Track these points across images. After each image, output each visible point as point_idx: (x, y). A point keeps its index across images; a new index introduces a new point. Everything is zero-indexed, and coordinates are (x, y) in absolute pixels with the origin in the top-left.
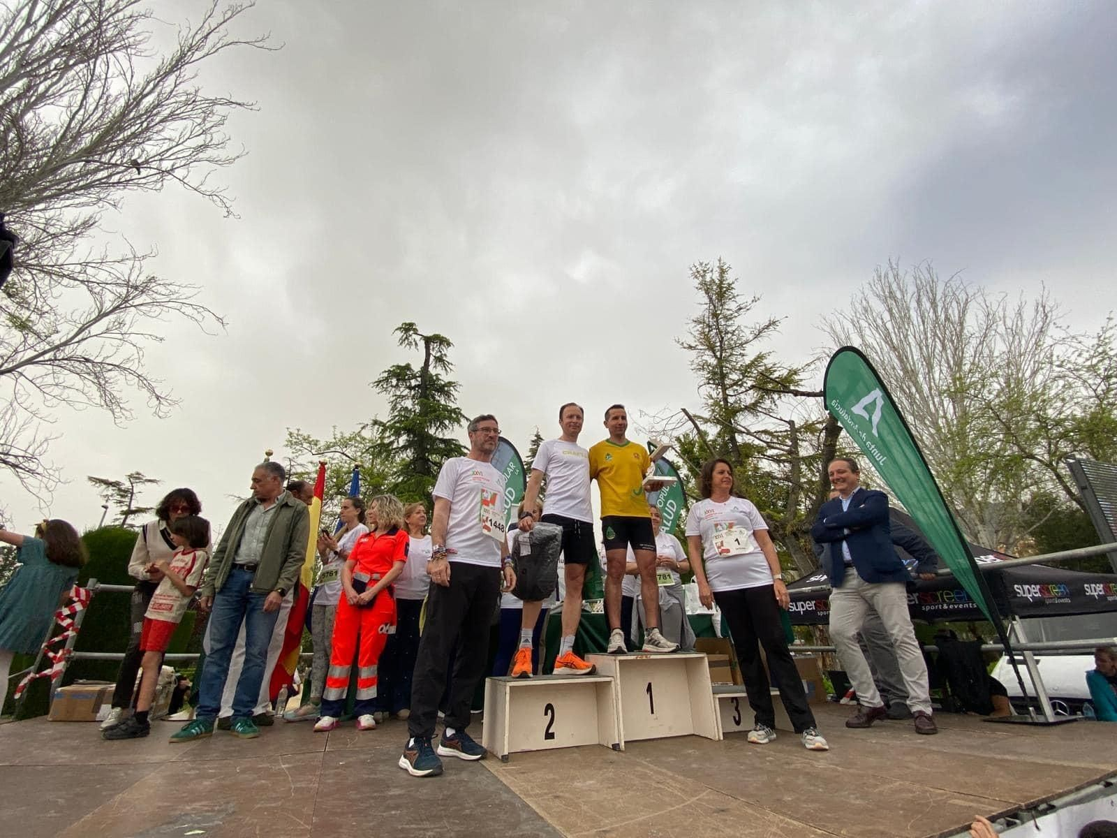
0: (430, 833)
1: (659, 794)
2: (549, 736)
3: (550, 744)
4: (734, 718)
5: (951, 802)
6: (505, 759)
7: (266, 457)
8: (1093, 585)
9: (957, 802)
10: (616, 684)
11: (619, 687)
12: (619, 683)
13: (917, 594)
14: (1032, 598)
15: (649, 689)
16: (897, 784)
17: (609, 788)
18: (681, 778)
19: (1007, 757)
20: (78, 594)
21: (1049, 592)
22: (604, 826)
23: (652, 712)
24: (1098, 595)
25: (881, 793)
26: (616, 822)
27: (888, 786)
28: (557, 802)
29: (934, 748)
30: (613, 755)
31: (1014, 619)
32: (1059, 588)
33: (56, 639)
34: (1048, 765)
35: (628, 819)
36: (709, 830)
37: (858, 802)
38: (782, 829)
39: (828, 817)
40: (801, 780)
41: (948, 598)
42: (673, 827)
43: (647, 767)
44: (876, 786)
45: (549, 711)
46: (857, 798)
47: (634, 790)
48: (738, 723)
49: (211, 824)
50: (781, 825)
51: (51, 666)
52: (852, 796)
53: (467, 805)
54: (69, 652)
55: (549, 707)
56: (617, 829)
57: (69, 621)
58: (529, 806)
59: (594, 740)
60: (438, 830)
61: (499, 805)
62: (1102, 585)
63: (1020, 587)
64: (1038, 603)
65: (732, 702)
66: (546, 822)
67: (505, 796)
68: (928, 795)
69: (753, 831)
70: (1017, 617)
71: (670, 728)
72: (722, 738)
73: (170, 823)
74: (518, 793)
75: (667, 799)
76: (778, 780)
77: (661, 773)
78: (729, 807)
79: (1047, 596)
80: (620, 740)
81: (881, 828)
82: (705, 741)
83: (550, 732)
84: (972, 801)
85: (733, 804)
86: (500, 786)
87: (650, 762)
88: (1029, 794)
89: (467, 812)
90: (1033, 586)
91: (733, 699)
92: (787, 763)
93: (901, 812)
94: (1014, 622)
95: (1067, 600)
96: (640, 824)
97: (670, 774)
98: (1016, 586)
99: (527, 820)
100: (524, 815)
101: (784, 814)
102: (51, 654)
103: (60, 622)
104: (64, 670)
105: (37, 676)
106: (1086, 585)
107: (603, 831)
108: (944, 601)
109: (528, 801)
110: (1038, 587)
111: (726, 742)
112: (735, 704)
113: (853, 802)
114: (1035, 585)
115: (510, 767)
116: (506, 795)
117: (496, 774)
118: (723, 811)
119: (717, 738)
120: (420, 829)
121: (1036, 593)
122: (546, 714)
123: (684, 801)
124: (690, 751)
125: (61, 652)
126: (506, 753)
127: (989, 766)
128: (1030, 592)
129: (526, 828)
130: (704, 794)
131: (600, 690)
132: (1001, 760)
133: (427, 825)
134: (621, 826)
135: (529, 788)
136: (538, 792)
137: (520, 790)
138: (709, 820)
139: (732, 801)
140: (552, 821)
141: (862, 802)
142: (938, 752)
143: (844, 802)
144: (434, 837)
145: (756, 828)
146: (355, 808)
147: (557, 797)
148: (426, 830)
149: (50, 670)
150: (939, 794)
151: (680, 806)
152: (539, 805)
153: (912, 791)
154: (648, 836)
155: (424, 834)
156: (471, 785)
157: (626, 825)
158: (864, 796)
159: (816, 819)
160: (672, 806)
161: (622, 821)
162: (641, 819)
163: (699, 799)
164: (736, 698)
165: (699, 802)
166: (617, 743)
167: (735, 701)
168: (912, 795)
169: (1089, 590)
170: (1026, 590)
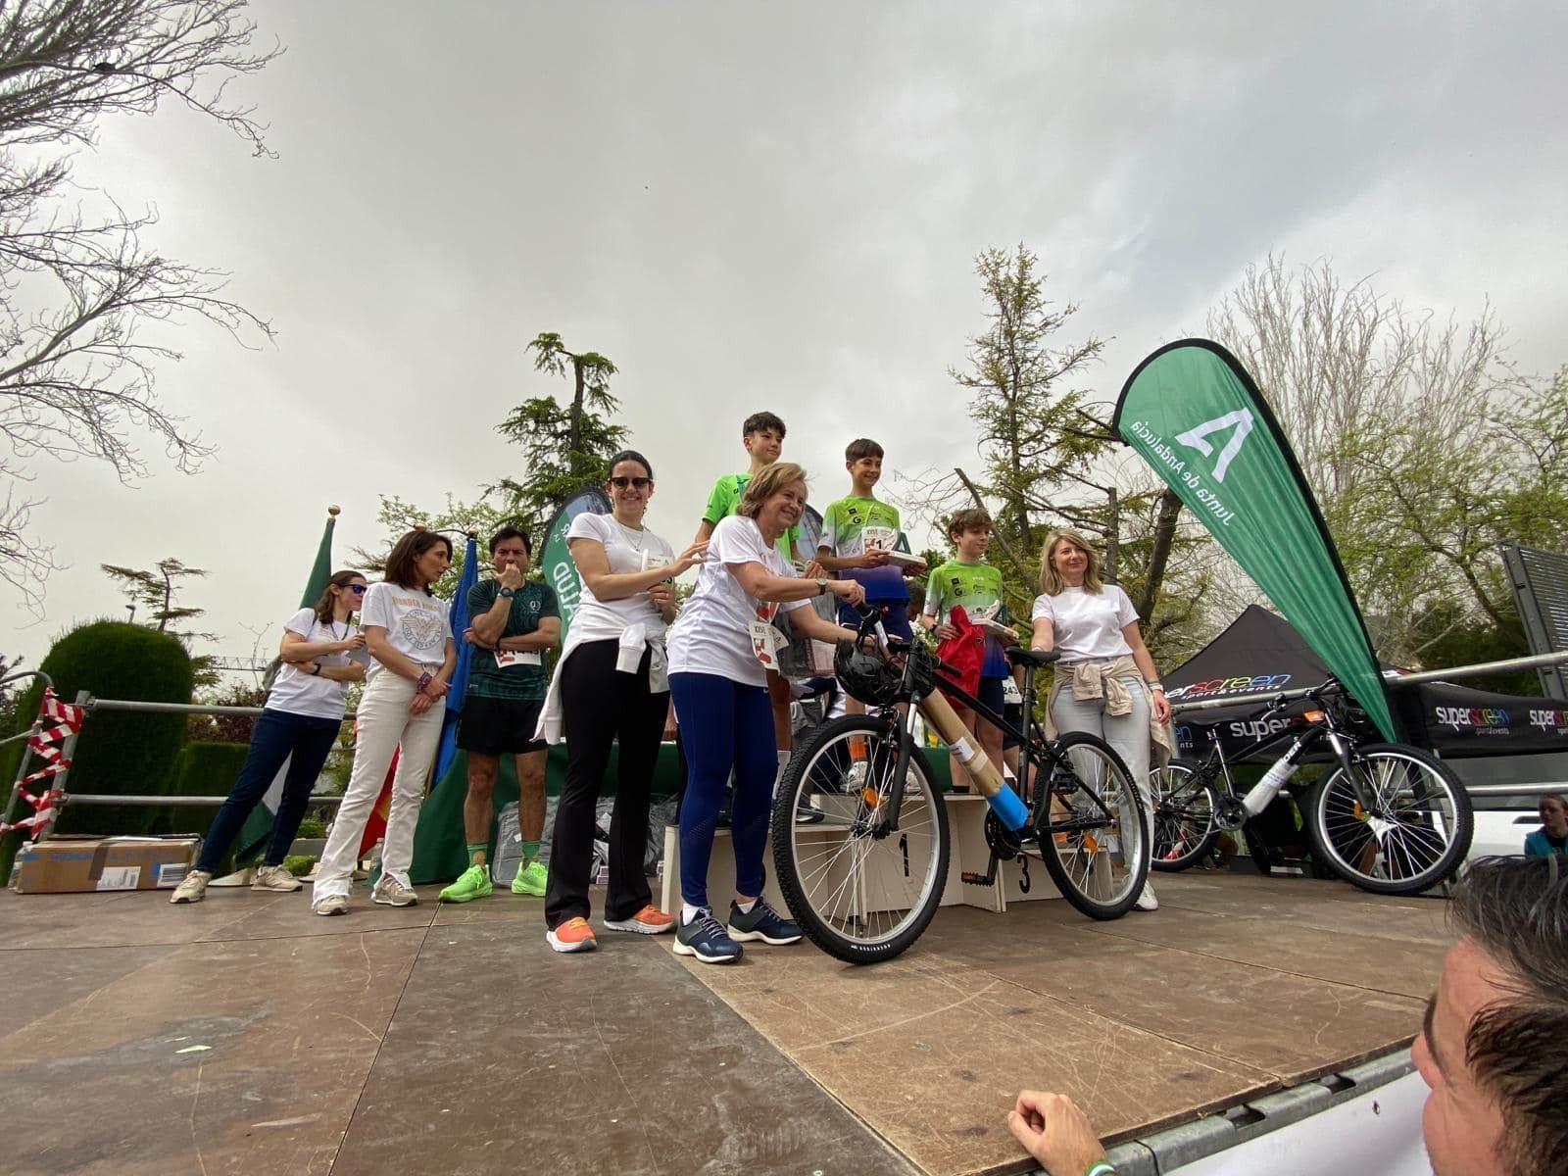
0: (570, 1047)
1: (922, 988)
4: (1021, 883)
7: (330, 516)
8: (1541, 712)
9: (1375, 1003)
13: (1289, 720)
14: (1459, 726)
15: (903, 844)
16: (1278, 975)
18: (953, 963)
20: (62, 713)
21: (1481, 718)
22: (843, 1036)
23: (907, 874)
24: (1547, 726)
25: (1254, 990)
26: (861, 1029)
28: (770, 1001)
29: (1314, 926)
32: (1496, 714)
33: (36, 776)
35: (878, 1024)
36: (1004, 1043)
37: (1225, 1001)
38: (1119, 1041)
39: (1183, 1023)
40: (1130, 968)
42: (950, 1037)
44: (1243, 978)
46: (1221, 995)
47: (886, 980)
48: (1025, 889)
49: (225, 1035)
50: (1116, 1035)
51: (32, 814)
52: (1213, 992)
53: (632, 1003)
54: (59, 794)
56: (862, 1040)
57: (53, 751)
58: (726, 1006)
60: (583, 1041)
61: (682, 1003)
62: (1552, 713)
63: (1444, 710)
64: (1466, 733)
66: (752, 1028)
67: (691, 988)
68: (1328, 991)
69: (1074, 1044)
72: (1004, 909)
73: (161, 1034)
74: (709, 986)
75: (936, 994)
76: (1098, 968)
77: (923, 957)
78: (1031, 1006)
79: (1479, 723)
80: (860, 911)
81: (1274, 1042)
82: (982, 913)
84: (1400, 1003)
85: (1036, 1002)
86: (683, 975)
89: (633, 1012)
90: (1461, 709)
91: (1020, 858)
92: (1105, 944)
93: (1296, 1018)
95: (1505, 731)
96: (897, 1032)
98: (1438, 709)
99: (723, 1025)
100: (718, 1018)
101: (1116, 1017)
102: (31, 798)
103: (38, 752)
104: (53, 819)
105: (12, 827)
106: (1532, 712)
107: (843, 1043)
109: (722, 996)
110: (1468, 711)
111: (1012, 914)
112: (1023, 864)
113: (1216, 1000)
114: (1464, 708)
118: (1022, 1012)
119: (999, 909)
120: (559, 1039)
121: (1464, 719)
125: (46, 795)
128: (1456, 718)
129: (723, 1039)
130: (991, 986)
131: (834, 841)
132: (1421, 945)
133: (568, 1033)
134: (868, 1035)
135: (728, 978)
136: (740, 984)
137: (713, 981)
138: (1003, 1025)
139: (1032, 997)
140: (762, 1030)
141: (1230, 1001)
142: (1323, 932)
143: (1204, 1001)
144: (577, 1052)
145: (1077, 1038)
146: (459, 1008)
147: (769, 991)
148: (566, 1040)
149: (30, 819)
150: (1346, 991)
151: (956, 1005)
152: (742, 1005)
153: (1303, 987)
154: (912, 1050)
155: (562, 1047)
156: (640, 974)
157: (876, 1033)
158: (1232, 992)
159: (1168, 1026)
160: (944, 1005)
161: (870, 1028)
162: (898, 1024)
163: (984, 995)
164: (1024, 857)
165: (984, 999)
166: (856, 914)
167: (1022, 861)
168: (1306, 992)
169: (1535, 719)
170: (1451, 715)
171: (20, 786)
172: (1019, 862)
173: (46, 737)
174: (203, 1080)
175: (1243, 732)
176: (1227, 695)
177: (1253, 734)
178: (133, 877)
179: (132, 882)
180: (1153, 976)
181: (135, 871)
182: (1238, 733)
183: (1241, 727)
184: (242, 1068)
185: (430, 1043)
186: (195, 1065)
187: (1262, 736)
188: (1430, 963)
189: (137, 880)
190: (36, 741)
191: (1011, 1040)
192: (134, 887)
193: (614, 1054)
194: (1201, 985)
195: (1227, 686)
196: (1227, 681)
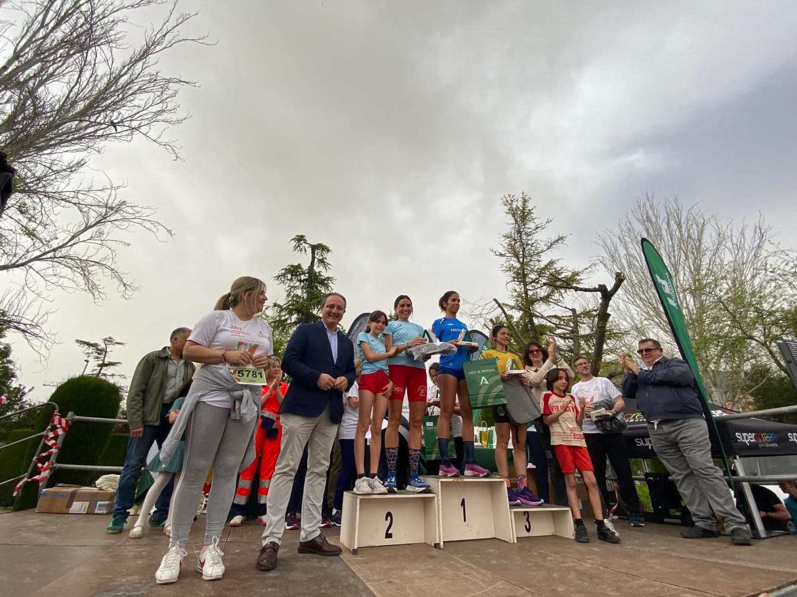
1: (465, 583)
2: (388, 536)
3: (389, 542)
4: (526, 526)
5: (683, 595)
6: (355, 552)
8: (795, 434)
9: (687, 595)
10: (438, 500)
11: (440, 501)
12: (440, 499)
14: (749, 442)
15: (463, 504)
16: (644, 580)
17: (429, 577)
18: (483, 571)
19: (727, 561)
20: (60, 423)
21: (761, 438)
23: (465, 521)
25: (630, 588)
27: (635, 582)
28: (390, 586)
29: (674, 554)
30: (435, 552)
31: (736, 458)
32: (769, 436)
33: (44, 454)
34: (757, 569)
37: (612, 594)
40: (572, 576)
43: (458, 562)
44: (626, 582)
45: (389, 518)
46: (612, 591)
47: (447, 579)
48: (528, 530)
49: (138, 593)
51: (39, 473)
52: (609, 589)
53: (324, 586)
54: (53, 464)
55: (389, 514)
57: (53, 442)
58: (367, 588)
59: (421, 540)
61: (347, 587)
63: (740, 434)
64: (753, 446)
65: (524, 515)
67: (352, 580)
68: (666, 589)
70: (737, 457)
71: (478, 533)
72: (516, 542)
73: (110, 591)
74: (361, 578)
75: (471, 587)
76: (555, 575)
77: (468, 567)
78: (516, 594)
79: (760, 441)
80: (440, 541)
82: (504, 543)
83: (389, 532)
84: (698, 596)
85: (520, 593)
86: (349, 572)
87: (461, 558)
88: (742, 591)
89: (323, 591)
90: (750, 434)
91: (525, 512)
92: (562, 562)
94: (735, 460)
95: (775, 445)
97: (475, 567)
98: (737, 434)
100: (364, 596)
102: (40, 465)
103: (46, 442)
104: (48, 477)
105: (30, 480)
106: (789, 434)
109: (368, 584)
110: (754, 434)
111: (519, 544)
112: (526, 516)
113: (609, 593)
115: (358, 558)
116: (353, 580)
117: (347, 563)
119: (512, 541)
121: (752, 439)
122: (387, 519)
123: (484, 589)
124: (491, 551)
125: (46, 464)
126: (356, 548)
127: (714, 569)
128: (747, 438)
130: (499, 584)
131: (426, 504)
132: (723, 564)
135: (370, 575)
136: (376, 578)
137: (364, 576)
139: (519, 590)
141: (616, 594)
142: (676, 557)
143: (603, 594)
146: (242, 585)
147: (390, 582)
149: (38, 476)
150: (674, 589)
151: (480, 593)
152: (376, 589)
153: (654, 587)
156: (328, 571)
158: (618, 589)
160: (474, 592)
163: (495, 588)
164: (527, 512)
165: (494, 590)
166: (438, 542)
167: (526, 514)
168: (654, 589)
169: (792, 438)
170: (745, 437)
171: (36, 459)
173: (51, 435)
175: (642, 444)
176: (634, 422)
177: (647, 445)
178: (85, 508)
179: (84, 511)
180: (582, 580)
181: (86, 504)
182: (639, 444)
183: (640, 441)
187: (652, 446)
188: (722, 574)
189: (87, 508)
190: (47, 437)
192: (85, 513)
194: (605, 585)
195: (634, 417)
196: (634, 415)
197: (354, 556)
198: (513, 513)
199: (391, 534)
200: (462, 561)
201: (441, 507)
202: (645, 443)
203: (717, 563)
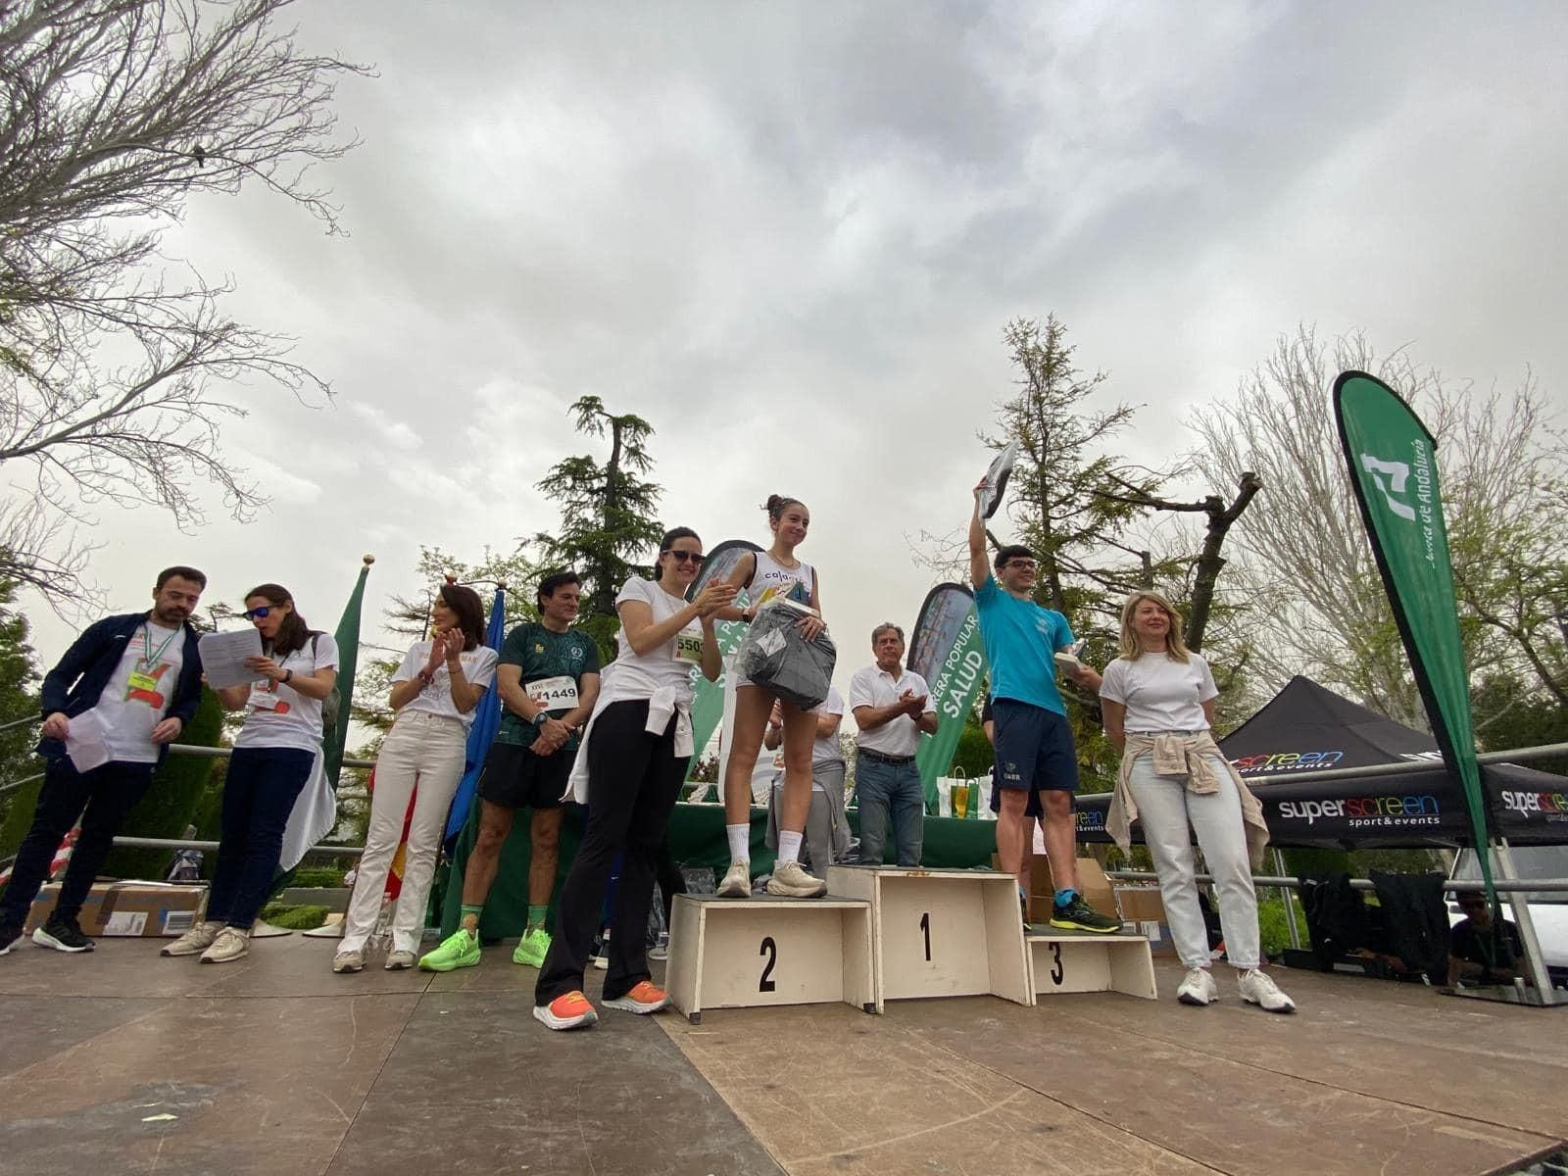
0: (548, 1144)
1: (940, 1092)
2: (767, 986)
3: (767, 998)
4: (1053, 972)
5: (1442, 1129)
6: (695, 1019)
9: (1450, 1130)
10: (874, 913)
11: (879, 918)
12: (879, 911)
13: (1343, 802)
14: (1529, 811)
15: (925, 923)
16: (1340, 1093)
17: (856, 1075)
18: (975, 1065)
19: (1506, 1055)
21: (1551, 803)
22: (847, 1148)
23: (928, 958)
25: (1313, 1111)
26: (868, 1141)
27: (1322, 1098)
28: (771, 1099)
29: (1380, 1035)
30: (865, 1021)
31: (1500, 843)
35: (888, 1135)
37: (1280, 1123)
38: (1160, 1170)
40: (1174, 1081)
41: (1391, 809)
42: (966, 1155)
43: (917, 1043)
45: (768, 950)
46: (1276, 1116)
47: (898, 1082)
48: (1058, 980)
49: (194, 1104)
50: (1156, 1163)
52: (1266, 1112)
53: (622, 1094)
55: (768, 943)
56: (868, 1154)
58: (717, 1100)
59: (836, 996)
60: (564, 1138)
61: (676, 1098)
63: (1510, 794)
64: (1536, 820)
66: (748, 1133)
67: (687, 1081)
68: (1395, 1114)
69: (1108, 1171)
70: (1504, 840)
71: (955, 983)
72: (1034, 1003)
73: (130, 1098)
74: (707, 1077)
75: (954, 1101)
77: (940, 1056)
78: (1060, 1121)
79: (1550, 809)
80: (876, 998)
81: (1334, 1175)
82: (1008, 1006)
83: (768, 979)
84: (1476, 1130)
85: (1067, 1118)
86: (679, 1063)
87: (923, 1035)
89: (620, 1106)
90: (1529, 794)
91: (1052, 944)
92: (1146, 1050)
93: (1361, 1146)
94: (1499, 848)
96: (908, 1145)
97: (956, 1057)
98: (1504, 793)
99: (717, 1128)
100: (713, 1119)
101: (1155, 1141)
107: (847, 1157)
108: (1386, 813)
109: (720, 1090)
110: (1537, 796)
111: (1042, 1008)
112: (1054, 952)
113: (1270, 1122)
114: (1532, 792)
115: (701, 1032)
116: (688, 1078)
117: (677, 1042)
118: (1050, 1129)
119: (1028, 1001)
120: (537, 1134)
121: (1533, 805)
122: (763, 952)
124: (987, 1021)
126: (697, 1010)
127: (1482, 1069)
128: (1525, 803)
129: (715, 1144)
130: (1015, 1095)
131: (848, 920)
132: (1497, 1059)
133: (548, 1127)
134: (876, 1149)
135: (728, 1070)
136: (740, 1076)
137: (712, 1071)
138: (1027, 1144)
139: (1062, 1111)
140: (758, 1133)
141: (1287, 1124)
142: (1387, 1042)
143: (1257, 1124)
144: (554, 1151)
145: (1111, 1165)
146: (437, 1089)
147: (770, 1087)
148: (545, 1136)
150: (1417, 1116)
151: (976, 1116)
152: (739, 1101)
153: (1366, 1108)
154: (923, 1170)
155: (539, 1144)
156: (635, 1059)
157: (884, 1146)
158: (1288, 1113)
159: (1215, 1153)
160: (962, 1115)
161: (878, 1139)
162: (909, 1136)
163: (1008, 1105)
164: (1057, 944)
165: (1007, 1110)
166: (872, 1001)
167: (1054, 948)
168: (1371, 1115)
170: (1519, 800)
172: (1051, 948)
174: (162, 1154)
175: (1293, 813)
176: (1275, 772)
177: (1304, 815)
178: (140, 924)
179: (138, 929)
180: (1197, 1090)
181: (142, 917)
182: (1288, 813)
183: (1290, 808)
184: (204, 1143)
185: (400, 1129)
186: (156, 1137)
187: (1314, 818)
188: (1506, 1081)
189: (143, 925)
191: (1038, 1163)
192: (140, 934)
193: (594, 1155)
194: (1254, 1102)
195: (1274, 762)
196: (1274, 757)
197: (692, 1027)
198: (1030, 945)
199: (773, 983)
200: (927, 1043)
201: (879, 928)
202: (1300, 812)
203: (1481, 1055)
